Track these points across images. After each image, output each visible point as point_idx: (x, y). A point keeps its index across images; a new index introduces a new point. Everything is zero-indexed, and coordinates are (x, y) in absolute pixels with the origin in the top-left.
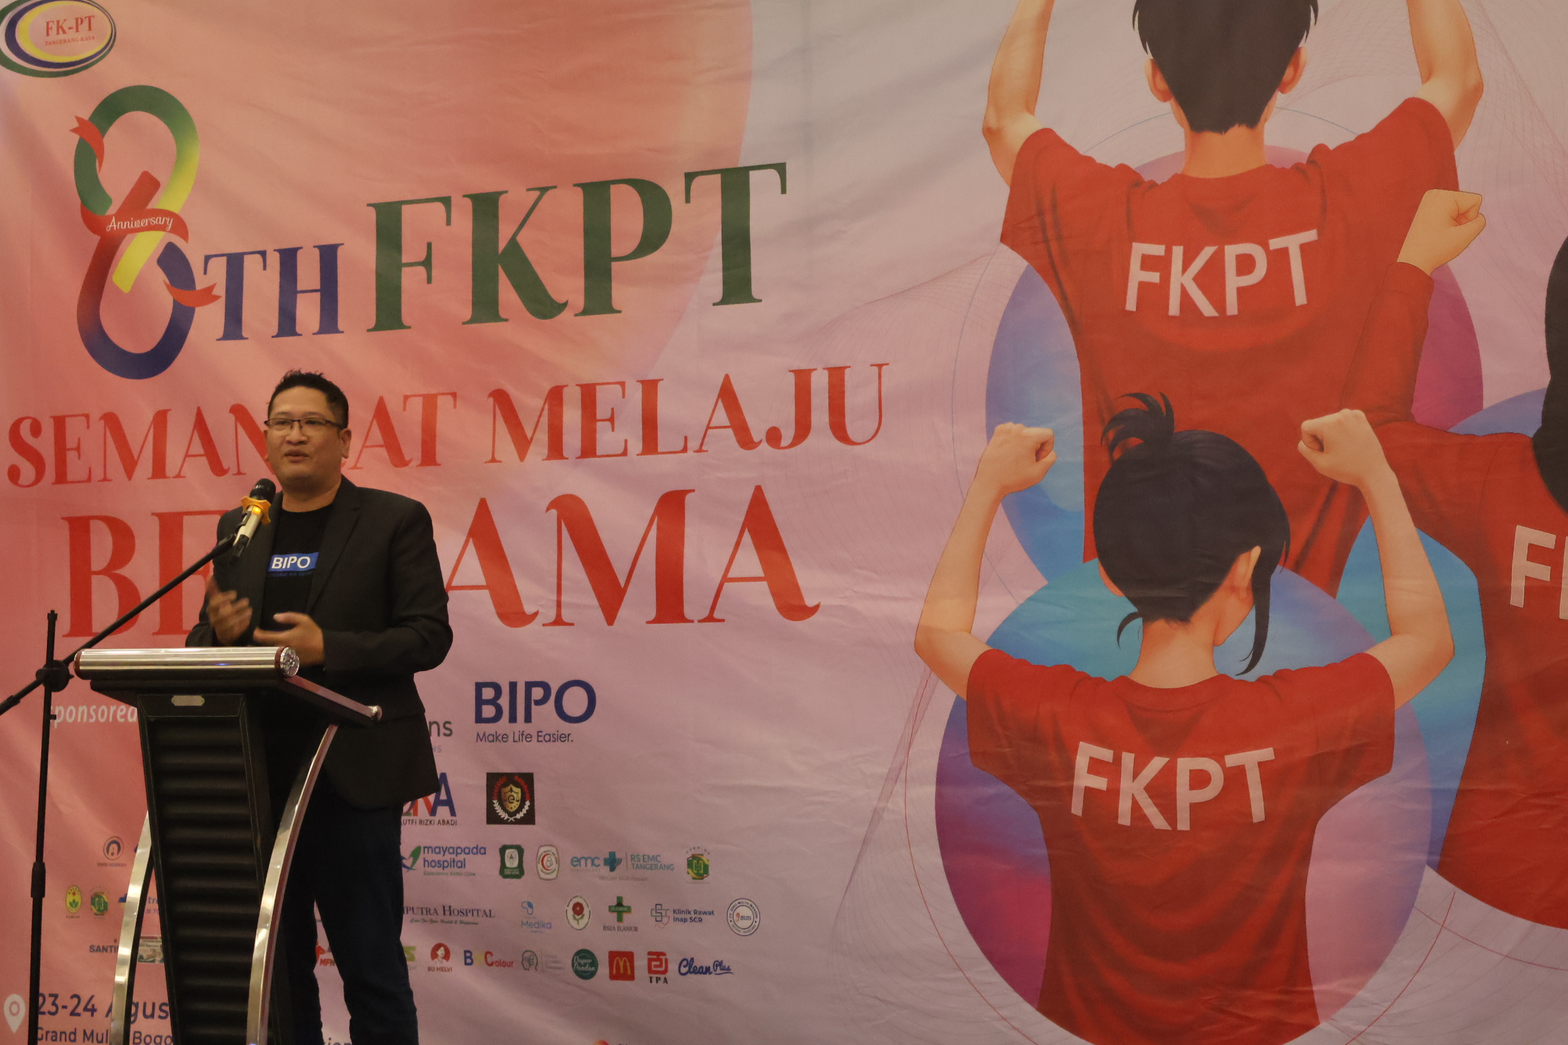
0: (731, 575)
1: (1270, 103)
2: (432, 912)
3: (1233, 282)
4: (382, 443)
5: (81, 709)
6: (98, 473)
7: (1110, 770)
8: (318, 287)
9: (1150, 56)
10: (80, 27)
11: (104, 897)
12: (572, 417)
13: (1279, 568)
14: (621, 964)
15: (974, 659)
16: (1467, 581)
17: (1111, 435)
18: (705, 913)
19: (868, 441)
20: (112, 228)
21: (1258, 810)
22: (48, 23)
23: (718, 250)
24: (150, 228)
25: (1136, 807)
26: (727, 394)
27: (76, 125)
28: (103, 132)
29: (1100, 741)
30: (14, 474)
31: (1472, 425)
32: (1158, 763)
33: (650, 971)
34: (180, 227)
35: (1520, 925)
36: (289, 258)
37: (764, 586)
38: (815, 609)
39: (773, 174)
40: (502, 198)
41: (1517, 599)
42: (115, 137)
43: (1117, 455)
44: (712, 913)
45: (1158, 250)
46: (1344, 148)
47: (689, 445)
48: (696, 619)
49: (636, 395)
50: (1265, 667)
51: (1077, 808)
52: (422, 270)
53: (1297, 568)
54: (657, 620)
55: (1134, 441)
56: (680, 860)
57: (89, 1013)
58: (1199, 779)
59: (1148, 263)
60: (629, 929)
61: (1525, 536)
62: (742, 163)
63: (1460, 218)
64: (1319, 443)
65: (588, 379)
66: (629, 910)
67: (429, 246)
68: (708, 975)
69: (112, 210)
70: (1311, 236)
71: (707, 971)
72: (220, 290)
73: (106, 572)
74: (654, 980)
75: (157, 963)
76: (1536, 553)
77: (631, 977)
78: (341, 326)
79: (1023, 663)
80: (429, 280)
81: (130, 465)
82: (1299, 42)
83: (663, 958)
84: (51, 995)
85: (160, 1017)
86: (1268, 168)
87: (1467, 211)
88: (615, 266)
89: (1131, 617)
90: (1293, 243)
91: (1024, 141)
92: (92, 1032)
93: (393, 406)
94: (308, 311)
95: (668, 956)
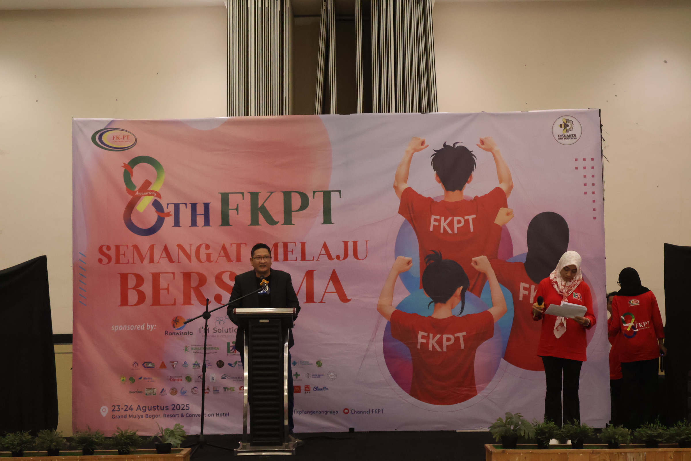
0: (327, 291)
1: (465, 186)
2: (240, 378)
3: (456, 226)
4: (224, 256)
5: (124, 326)
6: (131, 261)
7: (427, 338)
8: (203, 213)
9: (435, 172)
10: (125, 138)
11: (134, 378)
12: (281, 250)
13: (467, 291)
14: (297, 389)
15: (392, 312)
16: (510, 294)
17: (427, 260)
18: (321, 375)
19: (364, 259)
20: (137, 194)
21: (463, 346)
22: (113, 136)
23: (322, 211)
24: (149, 195)
25: (433, 347)
26: (325, 246)
27: (123, 165)
28: (132, 167)
29: (424, 331)
30: (100, 261)
31: (511, 260)
32: (438, 336)
33: (305, 390)
34: (158, 195)
35: (522, 370)
36: (194, 206)
37: (336, 294)
38: (350, 300)
39: (338, 193)
40: (259, 194)
41: (521, 298)
42: (136, 170)
43: (428, 264)
44: (323, 375)
45: (438, 217)
46: (482, 197)
47: (315, 258)
48: (317, 302)
49: (299, 246)
50: (464, 313)
51: (419, 347)
52: (235, 211)
53: (471, 291)
54: (306, 303)
55: (432, 261)
56: (314, 362)
57: (131, 410)
58: (448, 340)
59: (436, 220)
60: (299, 380)
61: (523, 285)
62: (329, 190)
63: (508, 214)
64: (476, 263)
65: (285, 241)
66: (299, 375)
67: (238, 205)
68: (322, 391)
69: (136, 189)
70: (474, 216)
71: (321, 389)
72: (172, 213)
73: (134, 288)
74: (306, 393)
75: (152, 395)
76: (525, 289)
77: (300, 392)
78: (211, 224)
79: (405, 313)
80: (238, 214)
81: (142, 259)
82: (471, 173)
83: (309, 387)
84: (117, 406)
85: (153, 410)
86: (464, 201)
87: (510, 213)
88: (292, 213)
89: (431, 302)
90: (470, 218)
91: (404, 189)
92: (132, 415)
93: (228, 246)
94: (200, 220)
95: (311, 386)
